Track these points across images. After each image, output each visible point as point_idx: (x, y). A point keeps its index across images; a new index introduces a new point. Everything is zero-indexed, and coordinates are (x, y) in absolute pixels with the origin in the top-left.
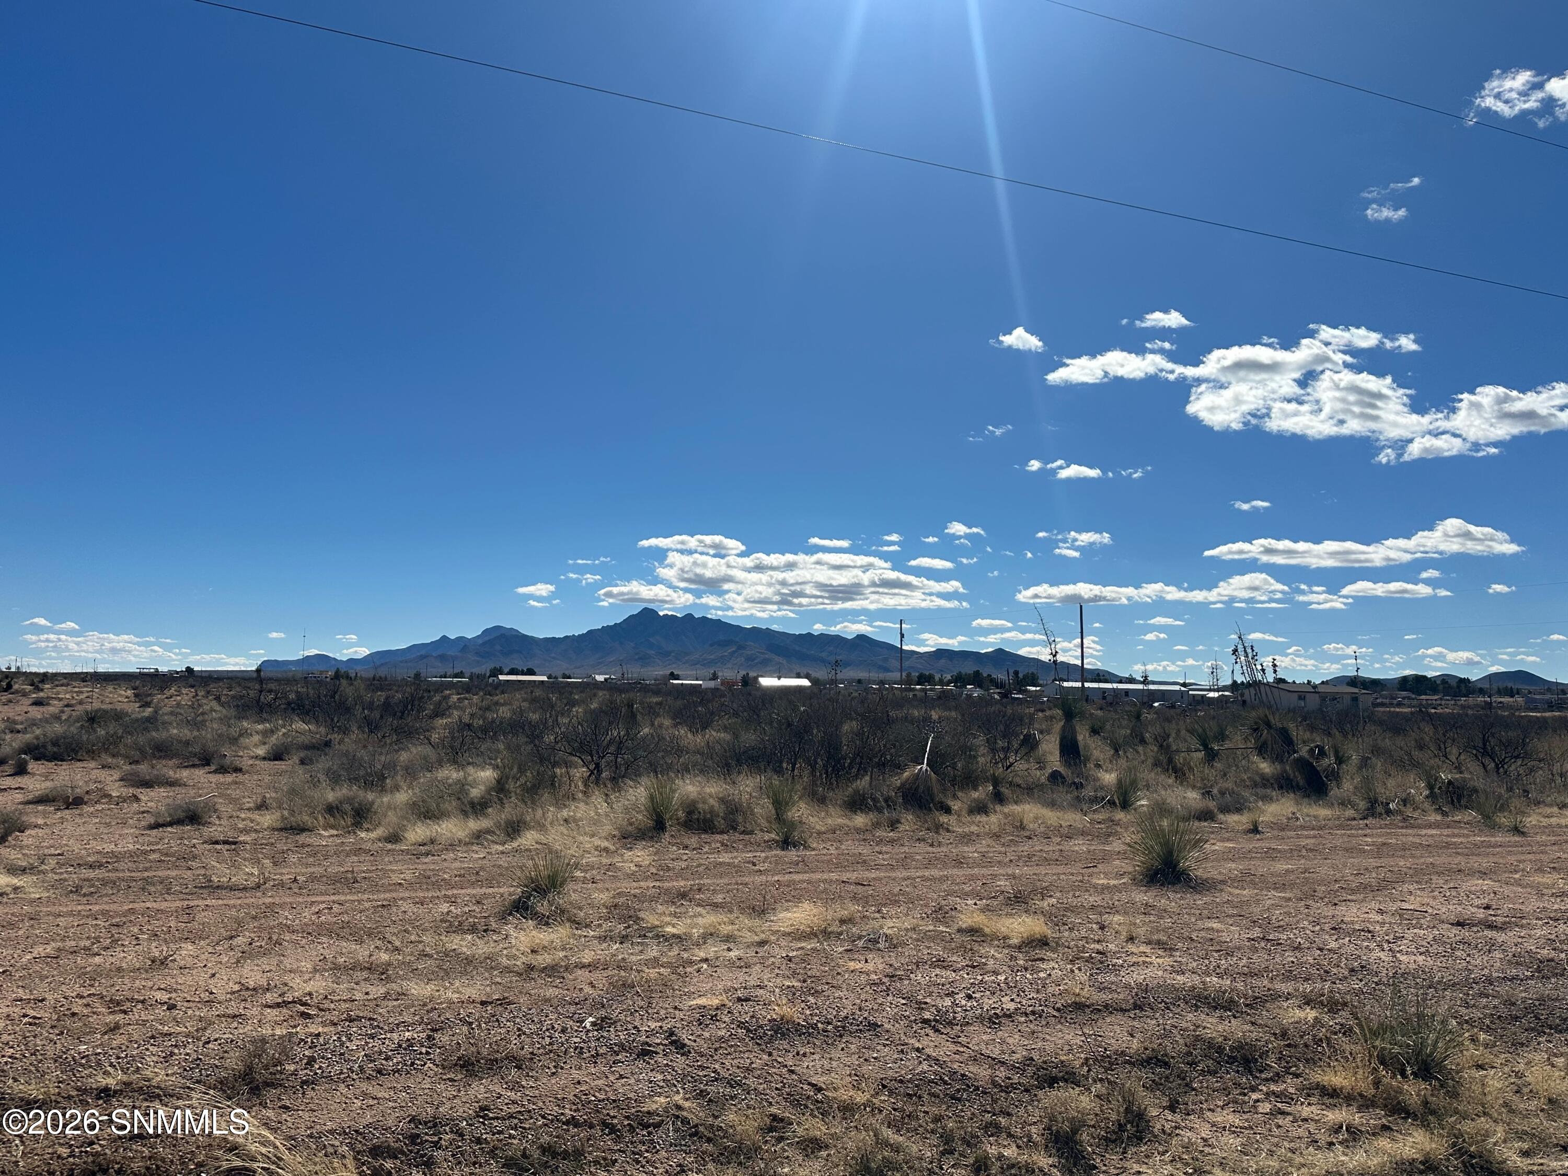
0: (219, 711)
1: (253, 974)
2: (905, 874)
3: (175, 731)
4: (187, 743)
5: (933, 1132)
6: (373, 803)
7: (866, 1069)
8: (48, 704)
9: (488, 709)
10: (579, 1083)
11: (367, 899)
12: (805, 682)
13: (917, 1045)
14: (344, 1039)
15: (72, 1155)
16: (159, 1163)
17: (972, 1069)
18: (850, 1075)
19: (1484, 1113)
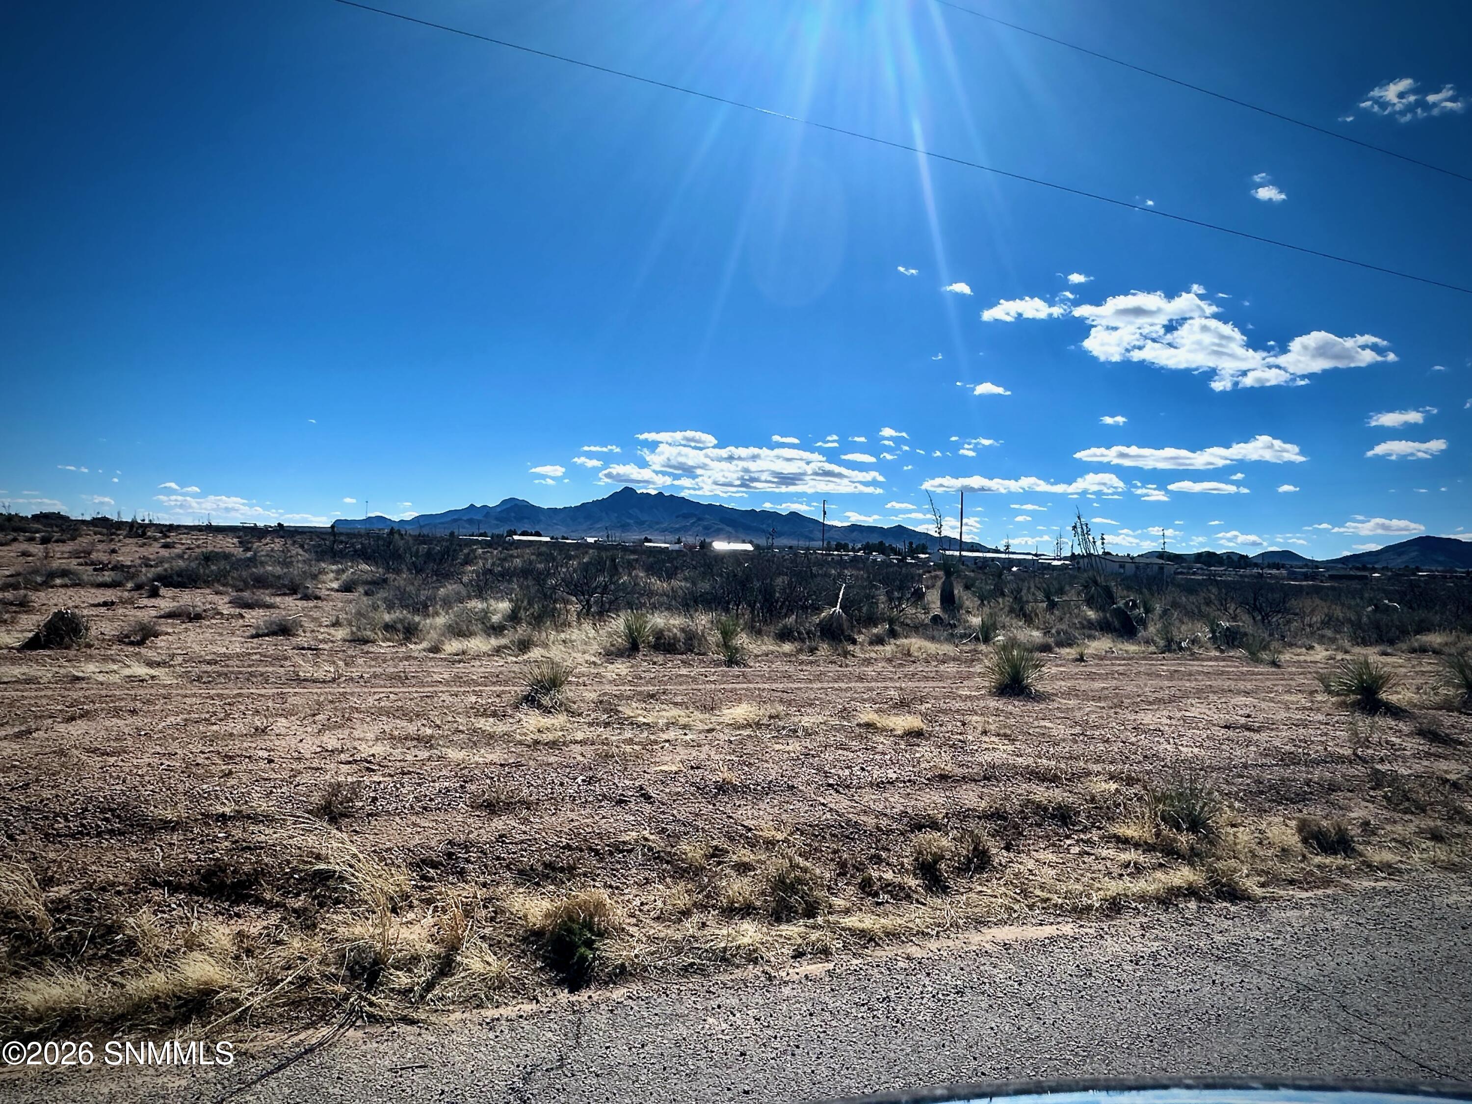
0: (303, 555)
1: (331, 741)
2: (819, 685)
3: (270, 568)
4: (279, 577)
5: (832, 860)
6: (419, 623)
7: (784, 817)
8: (174, 547)
9: (505, 559)
10: (572, 820)
11: (415, 691)
12: (749, 547)
13: (823, 801)
14: (398, 786)
15: (199, 860)
16: (263, 866)
17: (862, 818)
18: (773, 821)
19: (1234, 858)
